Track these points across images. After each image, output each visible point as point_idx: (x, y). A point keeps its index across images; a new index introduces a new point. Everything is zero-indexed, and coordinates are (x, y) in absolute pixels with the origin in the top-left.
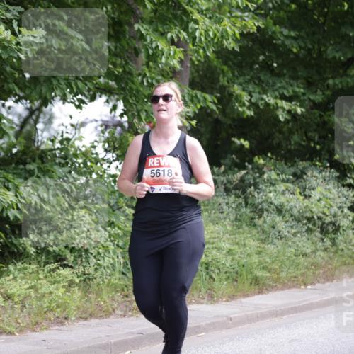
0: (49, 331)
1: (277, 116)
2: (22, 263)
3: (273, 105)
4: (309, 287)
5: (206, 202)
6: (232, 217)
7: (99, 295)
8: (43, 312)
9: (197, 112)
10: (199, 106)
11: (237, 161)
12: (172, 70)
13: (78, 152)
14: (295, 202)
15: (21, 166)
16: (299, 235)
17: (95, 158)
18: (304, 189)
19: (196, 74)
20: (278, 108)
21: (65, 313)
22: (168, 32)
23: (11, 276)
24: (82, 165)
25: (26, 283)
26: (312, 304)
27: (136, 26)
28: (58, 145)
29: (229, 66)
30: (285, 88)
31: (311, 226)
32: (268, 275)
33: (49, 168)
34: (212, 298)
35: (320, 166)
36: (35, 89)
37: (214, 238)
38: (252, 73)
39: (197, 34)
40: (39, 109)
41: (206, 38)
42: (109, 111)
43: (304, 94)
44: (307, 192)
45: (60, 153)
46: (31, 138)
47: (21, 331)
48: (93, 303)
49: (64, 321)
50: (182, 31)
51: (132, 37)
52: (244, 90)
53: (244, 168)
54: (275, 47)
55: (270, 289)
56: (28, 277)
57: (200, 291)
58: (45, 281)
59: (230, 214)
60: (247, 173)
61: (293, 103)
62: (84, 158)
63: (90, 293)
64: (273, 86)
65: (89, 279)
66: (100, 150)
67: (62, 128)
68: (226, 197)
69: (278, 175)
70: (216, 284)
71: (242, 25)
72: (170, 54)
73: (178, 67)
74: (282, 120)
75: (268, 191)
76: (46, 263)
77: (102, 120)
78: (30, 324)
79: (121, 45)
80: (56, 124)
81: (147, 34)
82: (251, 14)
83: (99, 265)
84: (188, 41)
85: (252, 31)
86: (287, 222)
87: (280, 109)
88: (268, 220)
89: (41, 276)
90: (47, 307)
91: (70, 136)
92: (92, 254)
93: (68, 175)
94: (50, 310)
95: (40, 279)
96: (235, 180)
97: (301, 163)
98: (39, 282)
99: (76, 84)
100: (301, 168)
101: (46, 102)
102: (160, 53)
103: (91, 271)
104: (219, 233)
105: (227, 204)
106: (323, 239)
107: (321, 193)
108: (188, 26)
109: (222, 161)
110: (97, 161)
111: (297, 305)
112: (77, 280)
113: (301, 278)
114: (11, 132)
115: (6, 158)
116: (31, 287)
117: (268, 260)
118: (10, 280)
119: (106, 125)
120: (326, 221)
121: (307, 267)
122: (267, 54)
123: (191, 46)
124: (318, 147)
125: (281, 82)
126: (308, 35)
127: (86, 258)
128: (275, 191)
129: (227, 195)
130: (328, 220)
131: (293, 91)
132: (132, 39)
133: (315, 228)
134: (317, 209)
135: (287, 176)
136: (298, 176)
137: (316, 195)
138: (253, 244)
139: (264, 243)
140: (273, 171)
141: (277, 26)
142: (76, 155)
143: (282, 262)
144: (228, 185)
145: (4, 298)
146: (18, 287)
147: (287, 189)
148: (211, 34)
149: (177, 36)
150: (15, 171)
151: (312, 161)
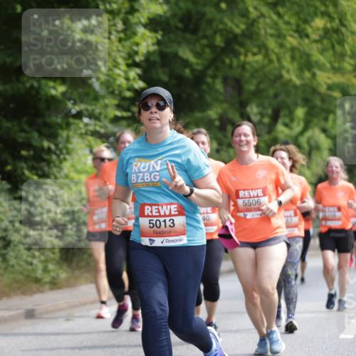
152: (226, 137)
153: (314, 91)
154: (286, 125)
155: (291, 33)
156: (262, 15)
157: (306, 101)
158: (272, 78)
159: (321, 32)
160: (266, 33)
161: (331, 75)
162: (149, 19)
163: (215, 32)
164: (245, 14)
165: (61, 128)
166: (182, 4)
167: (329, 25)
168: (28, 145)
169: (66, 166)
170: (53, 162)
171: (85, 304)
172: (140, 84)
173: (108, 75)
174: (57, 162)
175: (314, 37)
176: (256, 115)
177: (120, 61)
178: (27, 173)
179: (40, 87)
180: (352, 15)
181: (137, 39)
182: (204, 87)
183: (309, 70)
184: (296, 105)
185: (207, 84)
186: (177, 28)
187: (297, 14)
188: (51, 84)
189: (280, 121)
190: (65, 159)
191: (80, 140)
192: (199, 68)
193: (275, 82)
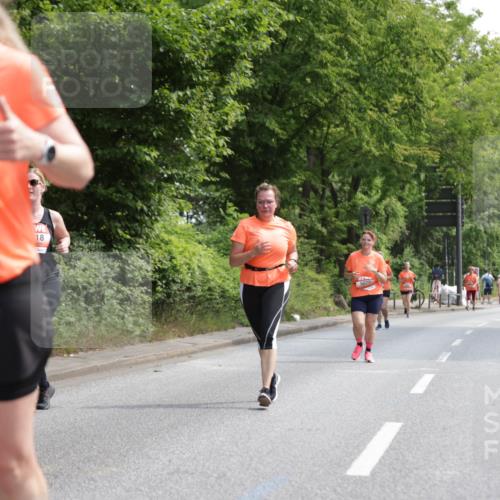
4: (72, 355)
35: (86, 237)
111: (60, 373)
124: (85, 217)
151: (78, 230)
152: (308, 203)
153: (392, 162)
154: (365, 193)
155: (371, 107)
156: (344, 90)
157: (384, 171)
158: (353, 149)
159: (399, 107)
160: (347, 107)
161: (407, 147)
162: (238, 91)
163: (300, 104)
164: (328, 89)
165: (154, 191)
166: (270, 78)
167: (406, 101)
168: (123, 206)
169: (158, 226)
170: (145, 223)
171: (172, 357)
172: (228, 152)
173: (199, 143)
174: (149, 223)
175: (392, 111)
176: (336, 182)
177: (210, 129)
178: (120, 231)
179: (136, 153)
180: (428, 92)
181: (226, 109)
182: (289, 156)
183: (388, 142)
184: (375, 175)
185: (292, 152)
186: (265, 99)
187: (377, 89)
188: (146, 150)
189: (360, 189)
190: (156, 220)
191: (172, 203)
192: (285, 137)
193: (355, 152)
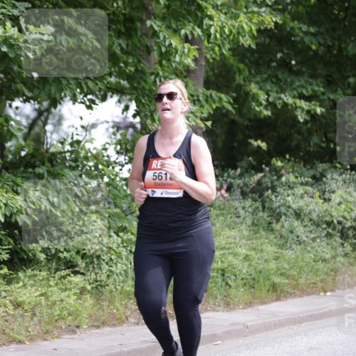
0: (60, 340)
1: (296, 116)
2: (32, 270)
3: (292, 105)
4: (328, 294)
5: (222, 206)
6: (249, 222)
7: (111, 302)
8: (54, 321)
9: (212, 112)
10: (214, 107)
11: (254, 163)
12: (185, 68)
13: (89, 155)
14: (315, 206)
15: (30, 170)
16: (318, 240)
17: (106, 161)
18: (324, 192)
19: (211, 73)
20: (296, 107)
21: (76, 322)
22: (182, 29)
23: (21, 284)
24: (93, 168)
25: (37, 290)
26: (331, 311)
27: (149, 23)
28: (68, 148)
29: (246, 65)
30: (303, 87)
31: (330, 231)
32: (287, 281)
33: (59, 171)
34: (228, 305)
35: (340, 169)
36: (44, 88)
37: (230, 243)
38: (269, 72)
39: (212, 30)
40: (48, 110)
41: (221, 35)
42: (121, 111)
43: (323, 94)
44: (327, 195)
45: (70, 156)
46: (40, 140)
47: (31, 340)
48: (105, 311)
49: (76, 329)
50: (196, 28)
51: (144, 34)
52: (261, 89)
53: (261, 170)
54: (294, 44)
55: (288, 296)
56: (38, 284)
57: (216, 298)
58: (56, 288)
59: (247, 219)
60: (264, 176)
61: (313, 103)
62: (95, 161)
63: (102, 300)
64: (291, 85)
65: (101, 285)
66: (112, 153)
67: (72, 130)
68: (242, 201)
69: (297, 177)
70: (233, 291)
71: (258, 21)
72: (184, 52)
73: (193, 65)
74: (301, 120)
75: (286, 194)
76: (57, 270)
77: (113, 122)
78: (41, 333)
79: (132, 42)
80: (65, 125)
81: (160, 31)
82: (269, 9)
83: (111, 271)
84: (203, 38)
85: (269, 27)
86: (305, 226)
87: (298, 109)
88: (286, 224)
89: (52, 283)
90: (58, 315)
91: (81, 139)
92: (104, 260)
93: (79, 178)
94: (62, 318)
95: (50, 286)
96: (251, 183)
97: (320, 165)
98: (49, 289)
99: (86, 84)
100: (321, 171)
101: (55, 103)
102: (174, 51)
103: (104, 277)
104: (235, 238)
105: (243, 208)
106: (343, 244)
107: (342, 197)
108: (202, 23)
109: (238, 164)
110: (108, 164)
111: (316, 313)
112: (89, 288)
113: (320, 285)
114: (19, 134)
115: (15, 160)
116: (41, 295)
117: (286, 266)
118: (20, 288)
119: (117, 127)
120: (347, 226)
121: (326, 274)
122: (285, 51)
123: (206, 43)
125: (300, 81)
126: (327, 31)
127: (98, 264)
128: (294, 194)
129: (244, 198)
130: (348, 224)
131: (313, 90)
132: (144, 36)
133: (334, 233)
134: (337, 213)
135: (306, 179)
136: (318, 179)
137: (336, 198)
138: (270, 249)
139: (282, 248)
140: (291, 174)
141: (296, 22)
142: (86, 158)
143: (301, 268)
144: (245, 189)
145: (14, 306)
146: (28, 295)
147: (306, 193)
148: (227, 31)
149: (192, 32)
150: (24, 175)
151: (332, 162)
